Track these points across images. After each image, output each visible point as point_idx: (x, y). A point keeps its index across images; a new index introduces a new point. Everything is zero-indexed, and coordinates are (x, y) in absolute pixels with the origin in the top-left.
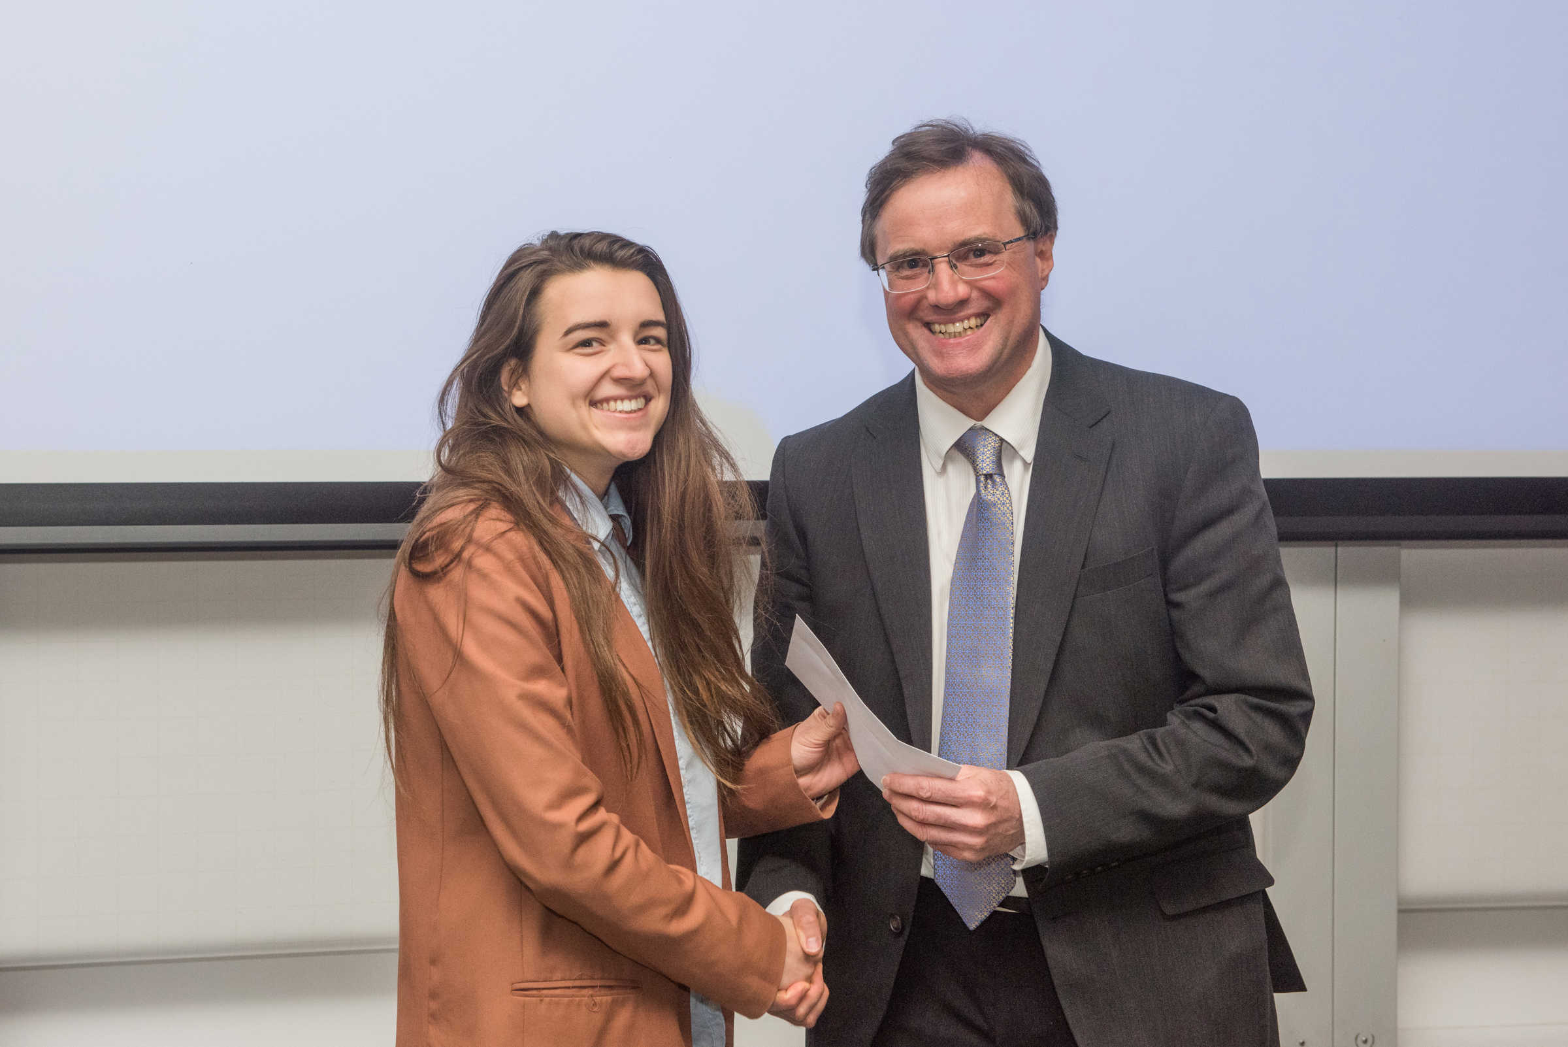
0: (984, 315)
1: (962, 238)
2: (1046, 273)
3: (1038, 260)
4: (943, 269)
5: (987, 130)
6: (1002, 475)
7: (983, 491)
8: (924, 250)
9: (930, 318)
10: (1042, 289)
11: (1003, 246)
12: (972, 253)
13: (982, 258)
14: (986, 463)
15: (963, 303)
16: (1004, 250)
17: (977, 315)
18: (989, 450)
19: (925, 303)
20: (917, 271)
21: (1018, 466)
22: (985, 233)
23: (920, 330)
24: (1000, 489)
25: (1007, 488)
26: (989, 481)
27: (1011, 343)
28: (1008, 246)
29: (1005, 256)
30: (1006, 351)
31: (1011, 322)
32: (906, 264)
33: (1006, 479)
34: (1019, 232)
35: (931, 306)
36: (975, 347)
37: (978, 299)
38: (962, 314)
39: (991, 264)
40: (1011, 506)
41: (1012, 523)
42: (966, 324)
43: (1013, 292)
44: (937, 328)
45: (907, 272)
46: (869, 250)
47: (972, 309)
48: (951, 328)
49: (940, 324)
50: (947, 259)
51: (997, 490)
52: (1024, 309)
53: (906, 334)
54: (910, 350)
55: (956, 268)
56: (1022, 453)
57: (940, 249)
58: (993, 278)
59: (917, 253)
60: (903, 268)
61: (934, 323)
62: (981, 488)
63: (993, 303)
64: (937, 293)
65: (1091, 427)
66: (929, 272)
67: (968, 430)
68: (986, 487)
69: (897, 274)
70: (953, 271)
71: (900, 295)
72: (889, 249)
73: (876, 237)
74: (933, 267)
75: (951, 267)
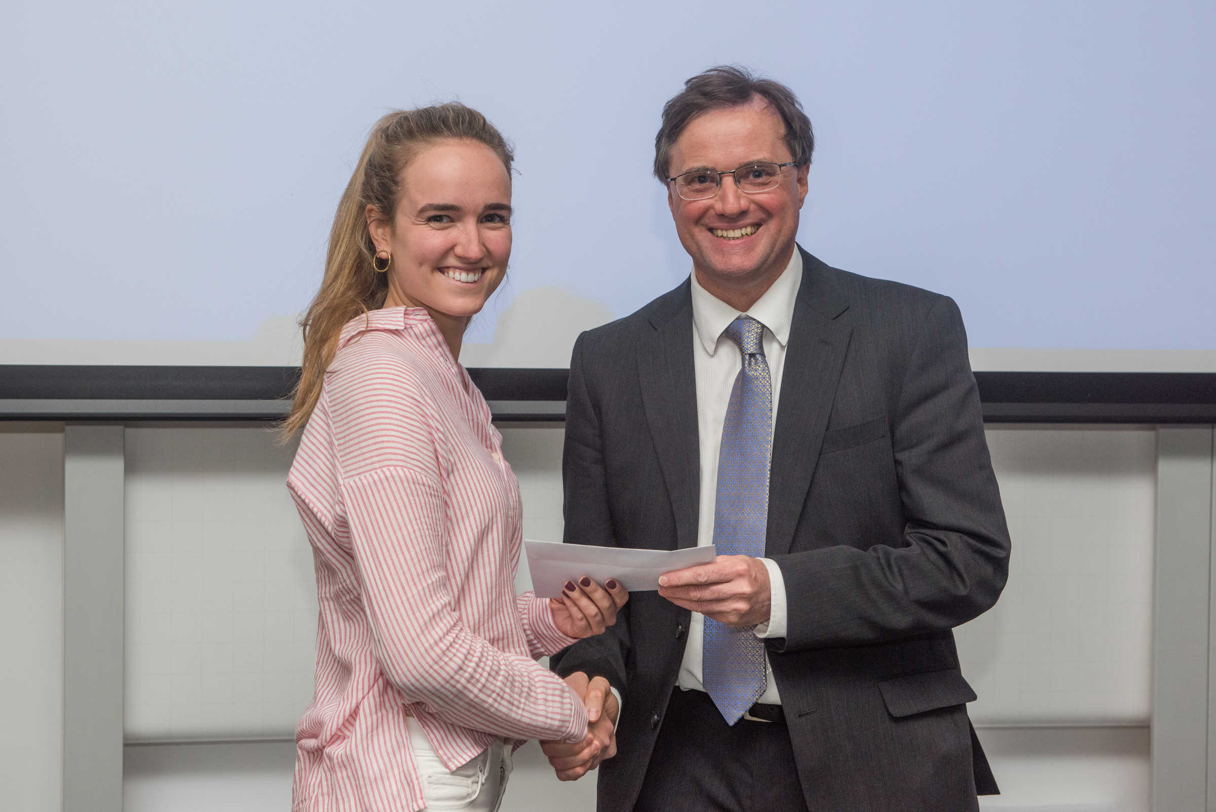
0: (757, 225)
1: (745, 160)
2: (802, 197)
3: (798, 185)
4: (728, 181)
5: (764, 77)
6: (763, 354)
7: (748, 368)
8: (713, 168)
9: (714, 222)
10: (801, 209)
11: (777, 168)
12: (752, 174)
13: (760, 178)
14: (750, 346)
15: (743, 213)
16: (779, 172)
17: (752, 225)
18: (753, 335)
19: (712, 212)
20: (706, 185)
21: (775, 347)
22: (765, 158)
23: (703, 233)
24: (761, 366)
25: (767, 366)
26: (752, 359)
27: (777, 248)
28: (783, 168)
29: (779, 177)
30: (773, 255)
31: (779, 232)
32: (696, 180)
33: (766, 358)
34: (789, 158)
35: (716, 214)
36: (749, 249)
37: (754, 211)
38: (741, 223)
40: (770, 379)
41: (771, 394)
42: (744, 231)
43: (781, 208)
44: (720, 233)
45: (697, 186)
46: (662, 169)
47: (749, 220)
48: (731, 234)
49: (722, 230)
50: (733, 174)
51: (759, 367)
52: (789, 222)
53: (692, 237)
54: (694, 249)
55: (740, 184)
56: (778, 337)
57: (728, 168)
58: (768, 194)
59: (707, 169)
60: (695, 182)
61: (717, 229)
62: (746, 365)
63: (767, 213)
64: (723, 204)
65: (834, 319)
66: (717, 185)
67: (736, 319)
68: (750, 364)
69: (689, 187)
70: (736, 185)
71: (691, 202)
72: (683, 168)
73: (672, 157)
74: (720, 181)
75: (735, 182)
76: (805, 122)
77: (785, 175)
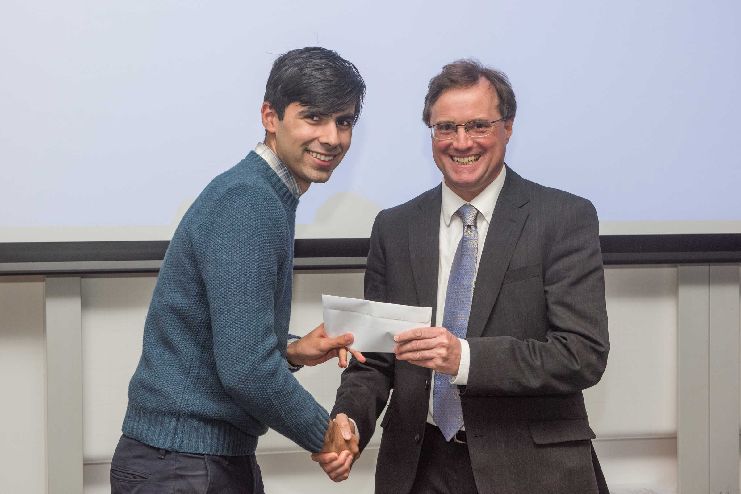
0: (478, 156)
1: (473, 119)
2: (508, 136)
3: (506, 130)
4: (462, 130)
6: (476, 226)
8: (454, 122)
9: (453, 153)
10: (507, 144)
11: (491, 123)
12: (476, 126)
13: (481, 128)
14: (469, 220)
15: (469, 149)
16: (491, 126)
17: (475, 155)
18: (472, 215)
19: (452, 147)
20: (449, 131)
21: (483, 223)
22: (483, 118)
23: (447, 159)
24: (474, 233)
25: (477, 233)
26: (469, 229)
27: (490, 169)
28: (493, 124)
29: (492, 129)
30: (487, 173)
31: (491, 160)
32: (444, 127)
33: (478, 230)
34: (498, 117)
35: (454, 148)
36: (473, 171)
37: (476, 148)
38: (469, 154)
40: (478, 241)
41: (478, 249)
42: (470, 159)
43: (493, 146)
44: (456, 159)
46: (427, 118)
47: (474, 152)
48: (462, 160)
49: (457, 157)
50: (464, 126)
51: (472, 233)
52: (497, 154)
53: (441, 160)
54: (441, 167)
55: (468, 131)
56: (486, 217)
57: (461, 122)
58: (484, 138)
59: (450, 122)
60: (443, 129)
61: (454, 156)
62: (465, 232)
63: (483, 150)
64: (458, 143)
65: (519, 208)
66: (455, 132)
67: (463, 205)
68: (467, 231)
69: (439, 131)
70: (466, 133)
71: (440, 141)
72: (436, 120)
73: (431, 112)
74: (457, 129)
75: (466, 131)
76: (511, 95)
77: (496, 127)
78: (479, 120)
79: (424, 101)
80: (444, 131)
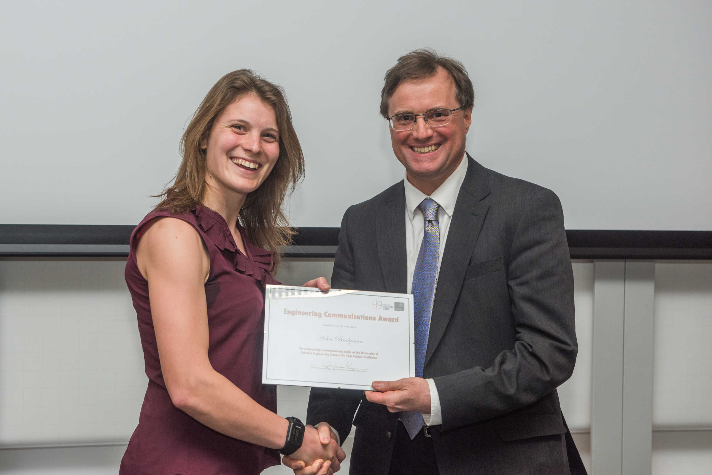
0: (438, 145)
1: (431, 108)
2: (467, 126)
3: (465, 120)
4: (421, 120)
6: (437, 221)
7: (427, 228)
8: (412, 112)
9: (413, 144)
10: (466, 134)
11: (450, 112)
12: (435, 115)
13: (440, 117)
14: (430, 215)
15: (429, 138)
16: (450, 114)
17: (435, 144)
18: (432, 209)
19: (411, 137)
20: (408, 121)
21: (446, 218)
22: (442, 106)
23: (407, 149)
25: (439, 227)
26: (430, 224)
27: (451, 158)
28: (452, 112)
29: (451, 117)
30: (448, 162)
31: (451, 148)
32: (403, 118)
33: (439, 224)
34: (457, 106)
35: (414, 138)
36: (433, 159)
37: (436, 137)
38: (429, 143)
39: (444, 120)
40: (440, 236)
41: (439, 244)
42: (430, 148)
43: (453, 134)
44: (416, 149)
46: (385, 110)
47: (434, 141)
48: (423, 150)
49: (417, 147)
50: (423, 116)
51: (434, 228)
52: (458, 143)
53: (401, 151)
54: (402, 159)
55: (427, 121)
56: (447, 212)
57: (420, 112)
58: (444, 127)
59: (408, 113)
61: (414, 147)
63: (443, 139)
64: (418, 133)
65: (481, 200)
66: (414, 122)
67: (424, 200)
68: (428, 226)
69: (398, 122)
70: (425, 122)
71: (399, 132)
72: (395, 110)
73: (389, 104)
74: (416, 120)
75: (425, 120)
76: (469, 83)
77: (455, 116)
78: (438, 108)
79: (381, 94)
80: (403, 122)
